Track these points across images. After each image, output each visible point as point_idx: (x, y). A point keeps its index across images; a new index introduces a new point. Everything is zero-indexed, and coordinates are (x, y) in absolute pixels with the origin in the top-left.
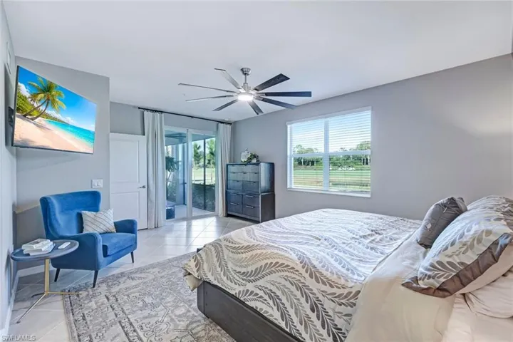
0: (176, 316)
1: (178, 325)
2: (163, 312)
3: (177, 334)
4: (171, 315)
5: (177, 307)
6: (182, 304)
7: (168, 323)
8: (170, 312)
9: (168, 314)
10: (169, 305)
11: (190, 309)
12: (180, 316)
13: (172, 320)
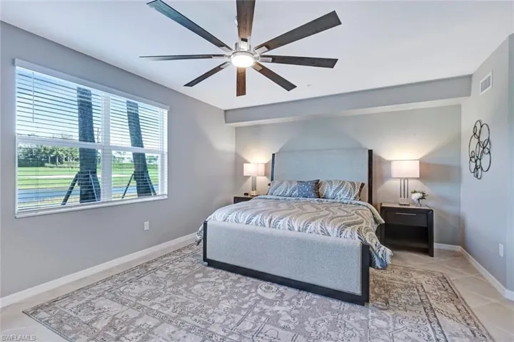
0: (388, 323)
1: (393, 315)
2: (399, 335)
3: (398, 311)
4: (392, 327)
5: (380, 329)
6: (372, 327)
7: (400, 322)
8: (391, 330)
9: (395, 330)
10: (386, 337)
11: (370, 318)
12: (384, 320)
13: (395, 322)
